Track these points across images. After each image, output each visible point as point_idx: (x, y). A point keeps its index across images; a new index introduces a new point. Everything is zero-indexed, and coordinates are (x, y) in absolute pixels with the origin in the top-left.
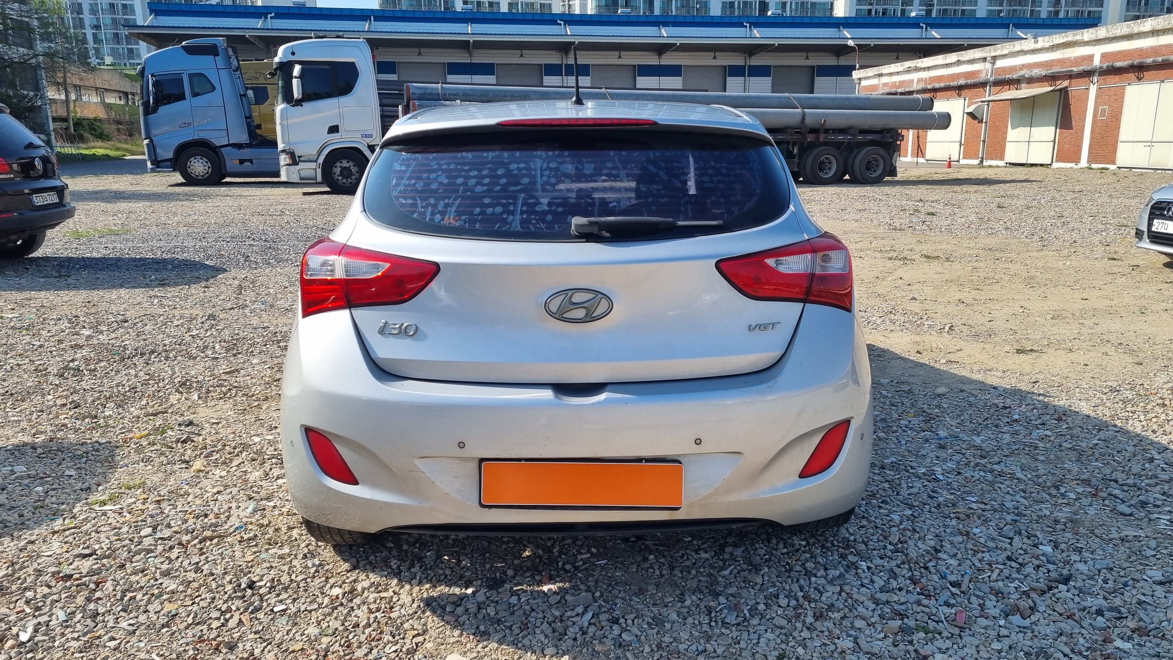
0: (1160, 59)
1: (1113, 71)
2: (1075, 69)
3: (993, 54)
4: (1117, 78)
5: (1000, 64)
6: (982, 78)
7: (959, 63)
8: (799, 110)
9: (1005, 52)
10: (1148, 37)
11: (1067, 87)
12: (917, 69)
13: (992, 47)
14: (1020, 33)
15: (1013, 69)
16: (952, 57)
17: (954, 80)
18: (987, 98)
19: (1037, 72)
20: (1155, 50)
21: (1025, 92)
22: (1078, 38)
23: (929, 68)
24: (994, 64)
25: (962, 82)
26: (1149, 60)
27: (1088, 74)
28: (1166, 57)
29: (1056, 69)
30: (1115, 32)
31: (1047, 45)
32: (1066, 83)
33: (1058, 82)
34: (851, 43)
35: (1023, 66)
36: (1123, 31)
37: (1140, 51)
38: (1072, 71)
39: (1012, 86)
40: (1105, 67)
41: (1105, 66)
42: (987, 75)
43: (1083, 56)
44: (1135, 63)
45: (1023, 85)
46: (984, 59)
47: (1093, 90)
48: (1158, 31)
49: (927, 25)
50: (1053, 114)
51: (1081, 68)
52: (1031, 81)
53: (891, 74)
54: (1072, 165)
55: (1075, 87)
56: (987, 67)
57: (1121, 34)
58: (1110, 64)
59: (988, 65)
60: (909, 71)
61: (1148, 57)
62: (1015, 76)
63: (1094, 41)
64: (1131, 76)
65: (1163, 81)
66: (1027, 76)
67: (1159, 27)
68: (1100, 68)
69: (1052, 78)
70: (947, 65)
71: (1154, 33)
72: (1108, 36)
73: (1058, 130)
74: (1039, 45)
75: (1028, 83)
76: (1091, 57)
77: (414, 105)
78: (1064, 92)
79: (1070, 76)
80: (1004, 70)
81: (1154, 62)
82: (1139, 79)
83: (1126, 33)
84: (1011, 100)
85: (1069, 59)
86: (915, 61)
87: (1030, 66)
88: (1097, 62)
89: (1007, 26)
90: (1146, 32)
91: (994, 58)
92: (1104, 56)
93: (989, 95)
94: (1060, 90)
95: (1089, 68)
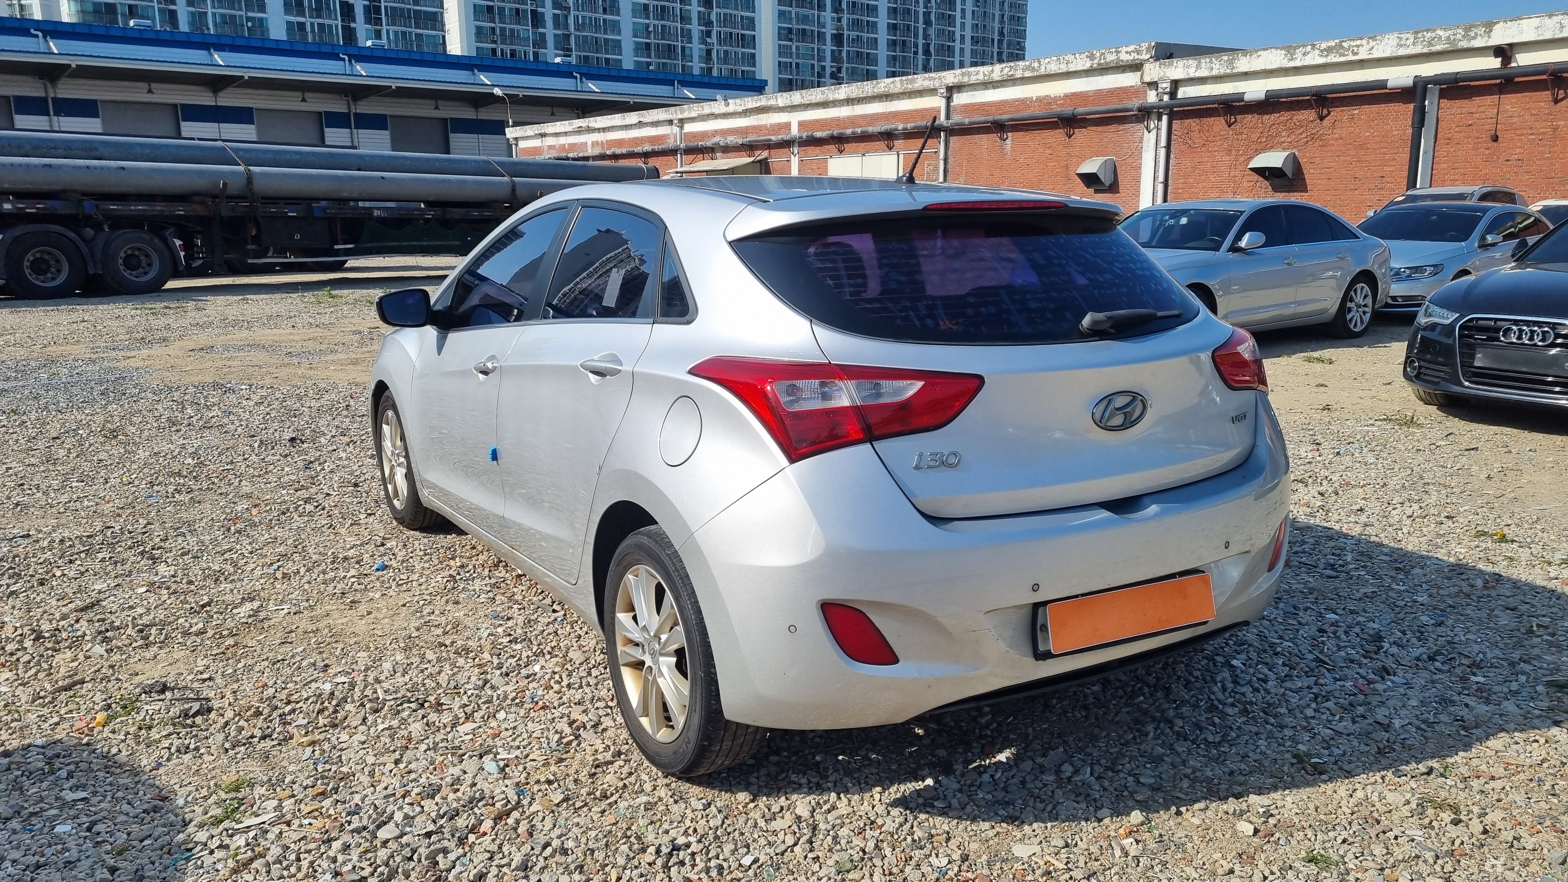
0: (859, 130)
1: (812, 142)
2: (773, 138)
3: (680, 116)
4: (817, 150)
5: (689, 128)
6: (671, 144)
7: (641, 124)
8: (507, 179)
9: (694, 114)
10: (842, 106)
11: (767, 158)
12: (590, 130)
13: (678, 108)
14: (687, 92)
15: (704, 135)
16: (632, 118)
17: (637, 145)
18: (679, 169)
19: (731, 140)
20: (852, 121)
21: (723, 162)
22: (772, 102)
23: (604, 130)
24: (682, 127)
25: (648, 148)
26: (849, 131)
27: (787, 144)
28: (864, 129)
29: (752, 137)
30: (808, 98)
31: (740, 109)
32: (765, 154)
33: (757, 153)
34: (497, 91)
35: (716, 133)
36: (818, 98)
37: (837, 121)
38: (770, 140)
39: (706, 155)
40: (804, 137)
41: (804, 135)
42: (675, 140)
43: (779, 124)
44: (835, 133)
45: (718, 155)
46: (670, 122)
47: (795, 161)
48: (852, 100)
49: (581, 74)
51: (780, 137)
52: (727, 149)
53: (557, 135)
55: (776, 159)
56: (675, 132)
57: (817, 102)
58: (810, 133)
59: (676, 129)
60: (579, 131)
61: (846, 128)
62: (709, 144)
63: (790, 107)
64: (832, 148)
65: (863, 155)
66: (721, 143)
67: (854, 96)
68: (801, 138)
69: (750, 148)
70: (626, 126)
71: (850, 102)
72: (803, 102)
74: (730, 109)
75: (723, 152)
76: (788, 125)
78: (765, 163)
79: (769, 146)
80: (694, 135)
81: (853, 133)
82: (841, 152)
83: (821, 101)
84: (707, 171)
85: (765, 126)
86: (587, 120)
87: (724, 133)
88: (795, 131)
89: (671, 83)
90: (840, 101)
91: (682, 121)
92: (801, 124)
93: (682, 165)
94: (760, 161)
95: (788, 137)
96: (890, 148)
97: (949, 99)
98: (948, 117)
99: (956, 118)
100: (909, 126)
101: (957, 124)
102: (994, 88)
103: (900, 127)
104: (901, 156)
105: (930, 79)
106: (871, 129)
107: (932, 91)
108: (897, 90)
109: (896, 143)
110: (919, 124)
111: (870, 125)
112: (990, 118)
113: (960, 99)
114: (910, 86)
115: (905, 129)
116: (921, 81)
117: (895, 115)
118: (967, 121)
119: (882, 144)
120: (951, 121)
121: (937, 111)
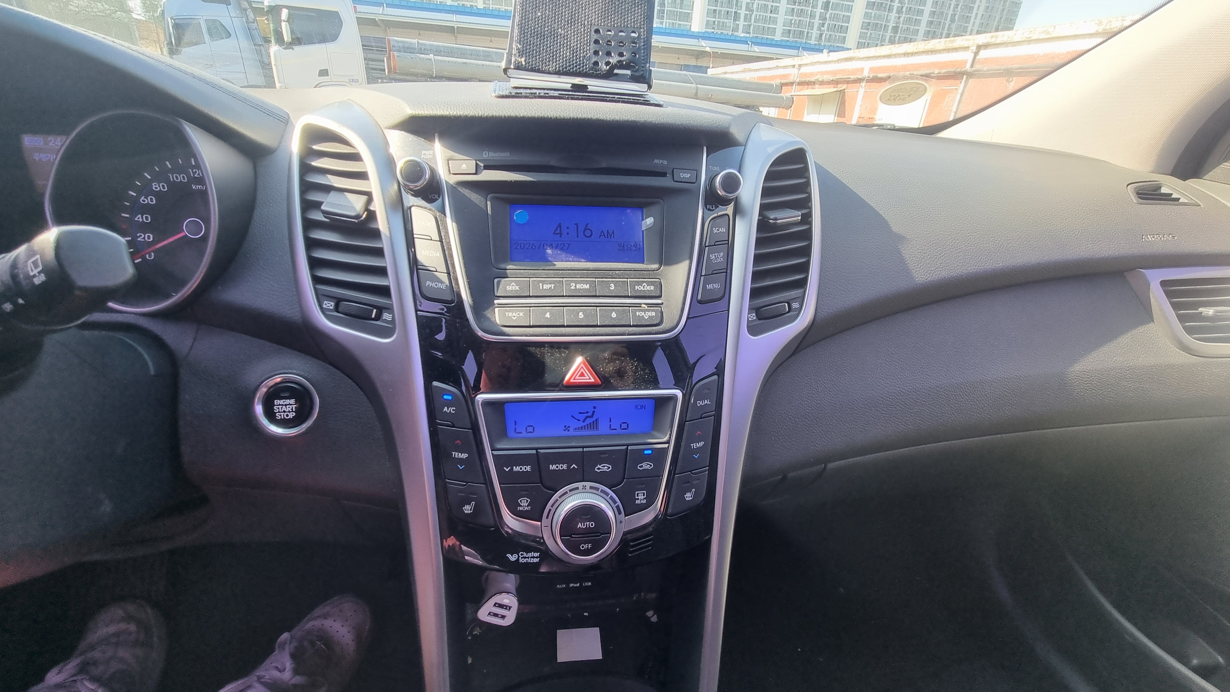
0: (908, 73)
1: (875, 80)
2: (852, 77)
3: (800, 63)
4: (877, 85)
5: (804, 70)
6: (791, 79)
7: (777, 67)
8: (694, 85)
9: (808, 62)
10: (901, 57)
11: (844, 89)
12: (750, 70)
13: (800, 58)
15: (812, 74)
17: (773, 79)
19: (827, 78)
20: (905, 68)
21: (818, 91)
22: (856, 55)
23: (757, 70)
24: (799, 69)
26: (901, 74)
27: (859, 81)
28: (911, 72)
29: (839, 76)
30: (880, 52)
31: (835, 59)
32: (844, 86)
33: (839, 86)
34: (708, 49)
35: (818, 73)
36: (886, 52)
37: (895, 68)
38: (850, 78)
39: (809, 86)
40: (871, 76)
42: (794, 77)
43: (857, 69)
44: (892, 75)
45: (817, 86)
46: (794, 66)
47: (861, 91)
48: (908, 54)
49: (752, 42)
50: (834, 108)
51: (856, 76)
52: (822, 83)
55: (850, 90)
56: (794, 72)
57: (884, 54)
58: (875, 75)
59: (796, 70)
60: (744, 71)
61: (899, 72)
62: (813, 80)
63: (866, 57)
66: (820, 80)
67: (910, 51)
68: (869, 77)
69: (836, 82)
70: (769, 68)
71: (906, 54)
72: (876, 54)
73: (836, 118)
74: (830, 59)
75: (820, 85)
76: (862, 70)
77: (394, 56)
78: (842, 92)
79: (848, 82)
80: (805, 75)
83: (888, 54)
84: (808, 95)
85: (848, 69)
86: (749, 65)
87: (823, 73)
88: (866, 74)
89: (798, 49)
91: (800, 65)
92: (871, 69)
93: (794, 92)
94: (840, 91)
95: (861, 77)
97: (976, 54)
98: (972, 66)
99: (978, 67)
100: (943, 71)
101: (978, 71)
102: (1012, 47)
103: (936, 72)
105: (967, 40)
106: (915, 73)
107: (966, 48)
108: (942, 47)
109: (930, 82)
110: (950, 70)
112: (1004, 67)
113: (983, 54)
114: (952, 45)
115: (939, 73)
116: (959, 41)
117: (935, 65)
118: (986, 68)
120: (973, 69)
121: (965, 62)
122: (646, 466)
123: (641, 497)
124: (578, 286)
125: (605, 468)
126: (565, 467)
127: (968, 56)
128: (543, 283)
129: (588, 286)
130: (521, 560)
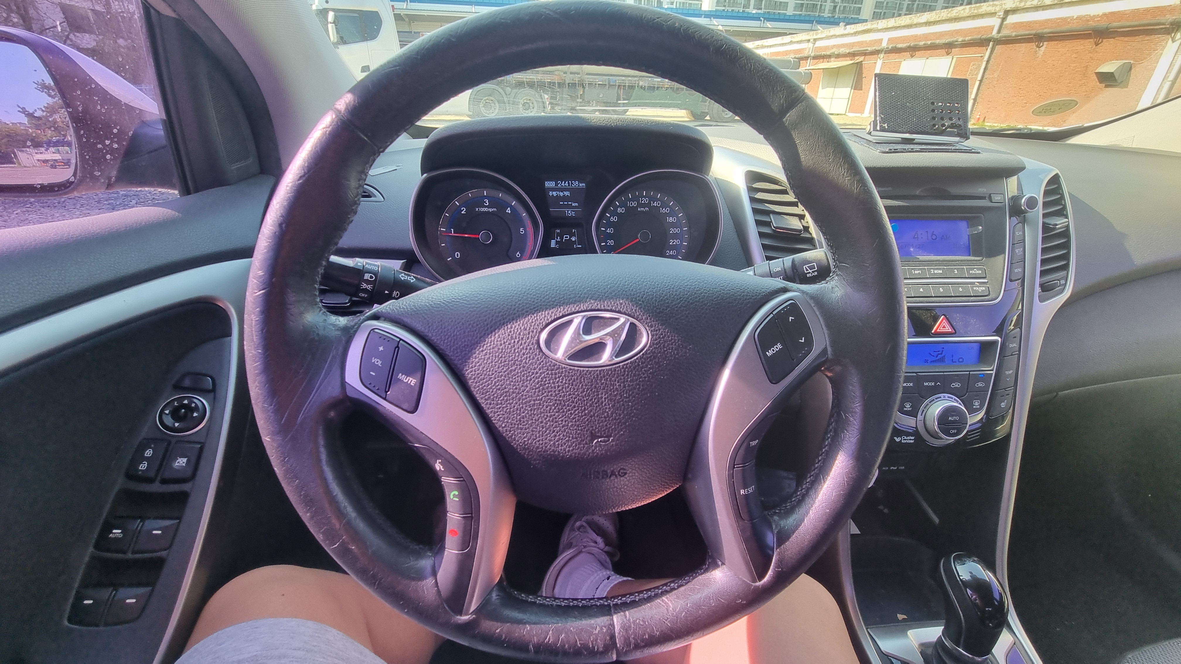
0: (929, 42)
1: (895, 50)
2: (869, 49)
3: (815, 37)
4: (897, 55)
5: (819, 44)
6: (806, 54)
7: (791, 42)
9: (823, 35)
10: (922, 26)
11: (862, 61)
13: (815, 32)
14: (819, 27)
15: (827, 48)
16: (788, 39)
17: (787, 55)
18: (807, 68)
19: (842, 51)
20: (926, 37)
21: (834, 64)
22: (874, 26)
23: (770, 46)
24: (814, 44)
25: (792, 56)
26: (921, 43)
27: (876, 52)
28: (933, 41)
29: (856, 49)
30: (900, 22)
31: (852, 32)
32: (861, 59)
33: (856, 58)
34: (720, 27)
35: (834, 46)
36: (906, 22)
37: (915, 37)
38: (867, 50)
39: (825, 60)
40: (890, 48)
41: (890, 46)
42: (809, 52)
43: (875, 40)
44: (912, 45)
45: (832, 59)
46: (809, 40)
47: (879, 63)
48: (930, 22)
49: (765, 19)
50: (850, 80)
51: (874, 48)
52: (838, 56)
54: (859, 115)
55: (867, 62)
56: (809, 47)
57: (904, 24)
58: (894, 45)
61: (920, 41)
62: (828, 53)
63: (885, 29)
64: (908, 54)
65: (927, 58)
66: (836, 53)
67: (932, 20)
68: (887, 48)
69: (853, 55)
70: (783, 44)
71: (928, 24)
72: (895, 25)
73: (852, 90)
74: (846, 32)
75: (836, 58)
76: (881, 41)
78: (860, 64)
79: (865, 54)
80: (820, 48)
81: (924, 44)
82: (912, 56)
83: (908, 24)
84: (823, 69)
85: (866, 41)
86: (762, 41)
87: (839, 46)
88: (884, 44)
89: (811, 22)
90: (921, 23)
91: (815, 40)
92: (890, 40)
93: (809, 66)
94: (857, 63)
95: (879, 48)
96: (948, 54)
97: (1004, 19)
98: (999, 32)
99: (1005, 32)
100: (967, 39)
101: (1005, 37)
102: (1043, 10)
103: (960, 40)
104: (955, 59)
105: (993, 5)
106: (937, 42)
107: (993, 14)
108: (965, 15)
109: (953, 50)
110: (975, 37)
111: (937, 39)
112: (1034, 32)
113: (1011, 19)
114: (976, 11)
115: (962, 41)
116: (985, 7)
117: (957, 32)
118: (1014, 34)
119: (943, 51)
120: (1000, 35)
121: (992, 28)
122: (980, 384)
123: (977, 404)
124: (936, 272)
125: (956, 385)
126: (933, 384)
127: (995, 22)
128: (915, 270)
129: (941, 272)
130: (903, 441)
